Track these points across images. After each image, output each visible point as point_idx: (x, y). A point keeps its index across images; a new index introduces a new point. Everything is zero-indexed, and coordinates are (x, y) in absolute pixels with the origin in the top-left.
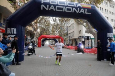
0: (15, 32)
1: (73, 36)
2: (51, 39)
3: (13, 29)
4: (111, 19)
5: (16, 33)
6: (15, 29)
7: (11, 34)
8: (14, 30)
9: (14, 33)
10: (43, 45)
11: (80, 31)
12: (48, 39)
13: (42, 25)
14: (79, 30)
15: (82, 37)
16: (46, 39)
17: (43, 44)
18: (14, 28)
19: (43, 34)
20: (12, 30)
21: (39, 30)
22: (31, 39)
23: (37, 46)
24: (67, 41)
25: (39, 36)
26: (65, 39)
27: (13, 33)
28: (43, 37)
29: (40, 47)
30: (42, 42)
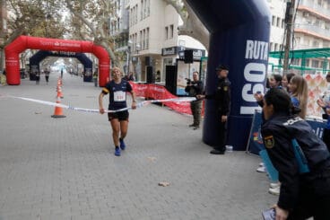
1: (146, 44)
2: (68, 53)
11: (169, 29)
12: (54, 52)
14: (168, 25)
15: (176, 49)
16: (45, 53)
17: (34, 71)
21: (11, 14)
24: (122, 64)
29: (18, 84)
30: (30, 65)
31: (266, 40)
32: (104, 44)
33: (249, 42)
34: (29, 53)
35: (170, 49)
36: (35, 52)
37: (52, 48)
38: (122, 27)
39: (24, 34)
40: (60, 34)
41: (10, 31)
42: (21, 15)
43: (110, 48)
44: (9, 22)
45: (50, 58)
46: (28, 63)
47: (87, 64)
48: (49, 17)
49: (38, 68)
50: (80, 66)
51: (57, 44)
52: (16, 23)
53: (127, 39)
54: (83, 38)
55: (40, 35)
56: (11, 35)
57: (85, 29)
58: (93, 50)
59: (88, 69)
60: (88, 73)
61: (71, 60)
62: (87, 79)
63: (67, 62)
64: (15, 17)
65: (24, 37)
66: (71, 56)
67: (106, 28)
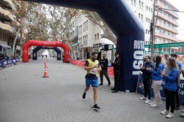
4: (147, 18)
10: (35, 58)
11: (97, 36)
12: (44, 47)
13: (31, 21)
15: (100, 45)
16: (40, 47)
17: (35, 56)
19: (34, 39)
21: (26, 31)
22: (10, 47)
24: (75, 52)
25: (26, 42)
26: (71, 49)
28: (32, 44)
29: (27, 62)
30: (33, 53)
31: (143, 40)
32: (67, 43)
33: (135, 41)
34: (33, 48)
35: (97, 44)
36: (35, 47)
37: (43, 45)
38: (75, 35)
39: (31, 39)
40: (47, 39)
41: (25, 38)
42: (30, 31)
43: (69, 45)
44: (25, 34)
45: (42, 50)
46: (32, 52)
47: (59, 52)
48: (42, 31)
49: (36, 54)
50: (56, 53)
51: (45, 43)
52: (28, 34)
53: (77, 40)
54: (57, 40)
55: (37, 39)
57: (58, 36)
58: (61, 46)
59: (59, 54)
60: (59, 56)
61: (51, 50)
62: (59, 59)
63: (49, 51)
64: (27, 32)
65: (31, 41)
66: (51, 49)
67: (68, 36)
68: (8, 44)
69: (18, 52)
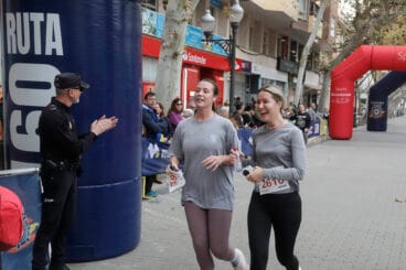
0: (56, 45)
3: (37, 17)
5: (60, 52)
6: (54, 20)
7: (31, 58)
8: (43, 25)
9: (48, 52)
10: (377, 125)
18: (45, 11)
19: (379, 41)
20: (31, 24)
23: (323, 128)
25: (346, 55)
27: (38, 51)
28: (372, 64)
29: (347, 138)
30: (370, 101)
42: (363, 8)
52: (354, 23)
56: (342, 46)
68: (278, 68)
69: (311, 96)
